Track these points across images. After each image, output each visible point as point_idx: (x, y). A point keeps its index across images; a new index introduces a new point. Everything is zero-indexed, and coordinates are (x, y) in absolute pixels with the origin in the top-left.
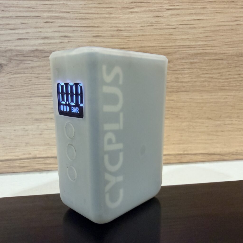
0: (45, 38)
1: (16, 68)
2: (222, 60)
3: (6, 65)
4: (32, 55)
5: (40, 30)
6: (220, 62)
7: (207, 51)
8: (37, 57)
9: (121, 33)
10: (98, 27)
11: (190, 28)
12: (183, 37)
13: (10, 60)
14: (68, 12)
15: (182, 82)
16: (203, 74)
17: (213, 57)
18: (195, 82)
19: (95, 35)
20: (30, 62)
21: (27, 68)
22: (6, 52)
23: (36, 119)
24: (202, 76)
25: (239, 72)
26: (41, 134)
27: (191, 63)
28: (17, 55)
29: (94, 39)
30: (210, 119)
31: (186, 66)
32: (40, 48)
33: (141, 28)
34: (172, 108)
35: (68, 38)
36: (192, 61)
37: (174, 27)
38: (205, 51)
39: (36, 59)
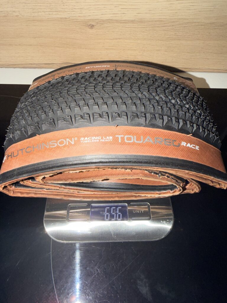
0: (114, 14)
1: (100, 27)
2: (202, 25)
3: (95, 25)
4: (107, 21)
5: (112, 10)
6: (200, 26)
7: (194, 21)
8: (109, 22)
9: (151, 12)
10: (140, 9)
11: (187, 10)
12: (183, 14)
13: (97, 23)
14: (126, 2)
15: (178, 35)
16: (190, 32)
17: (197, 24)
18: (185, 35)
19: (137, 13)
20: (106, 24)
21: (104, 27)
22: (96, 20)
23: (106, 49)
24: (189, 33)
25: (209, 32)
26: (107, 55)
27: (185, 27)
28: (100, 21)
29: (137, 15)
30: (189, 53)
31: (182, 28)
32: (111, 18)
33: (161, 10)
34: (170, 47)
35: (125, 14)
36: (185, 26)
37: (179, 9)
38: (193, 21)
39: (109, 23)
